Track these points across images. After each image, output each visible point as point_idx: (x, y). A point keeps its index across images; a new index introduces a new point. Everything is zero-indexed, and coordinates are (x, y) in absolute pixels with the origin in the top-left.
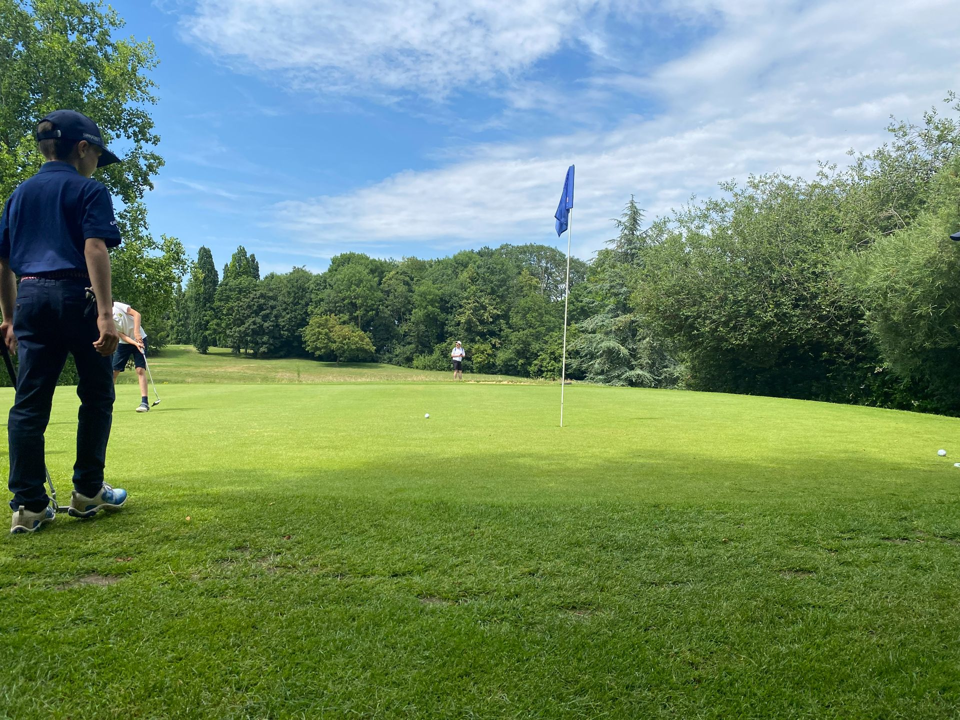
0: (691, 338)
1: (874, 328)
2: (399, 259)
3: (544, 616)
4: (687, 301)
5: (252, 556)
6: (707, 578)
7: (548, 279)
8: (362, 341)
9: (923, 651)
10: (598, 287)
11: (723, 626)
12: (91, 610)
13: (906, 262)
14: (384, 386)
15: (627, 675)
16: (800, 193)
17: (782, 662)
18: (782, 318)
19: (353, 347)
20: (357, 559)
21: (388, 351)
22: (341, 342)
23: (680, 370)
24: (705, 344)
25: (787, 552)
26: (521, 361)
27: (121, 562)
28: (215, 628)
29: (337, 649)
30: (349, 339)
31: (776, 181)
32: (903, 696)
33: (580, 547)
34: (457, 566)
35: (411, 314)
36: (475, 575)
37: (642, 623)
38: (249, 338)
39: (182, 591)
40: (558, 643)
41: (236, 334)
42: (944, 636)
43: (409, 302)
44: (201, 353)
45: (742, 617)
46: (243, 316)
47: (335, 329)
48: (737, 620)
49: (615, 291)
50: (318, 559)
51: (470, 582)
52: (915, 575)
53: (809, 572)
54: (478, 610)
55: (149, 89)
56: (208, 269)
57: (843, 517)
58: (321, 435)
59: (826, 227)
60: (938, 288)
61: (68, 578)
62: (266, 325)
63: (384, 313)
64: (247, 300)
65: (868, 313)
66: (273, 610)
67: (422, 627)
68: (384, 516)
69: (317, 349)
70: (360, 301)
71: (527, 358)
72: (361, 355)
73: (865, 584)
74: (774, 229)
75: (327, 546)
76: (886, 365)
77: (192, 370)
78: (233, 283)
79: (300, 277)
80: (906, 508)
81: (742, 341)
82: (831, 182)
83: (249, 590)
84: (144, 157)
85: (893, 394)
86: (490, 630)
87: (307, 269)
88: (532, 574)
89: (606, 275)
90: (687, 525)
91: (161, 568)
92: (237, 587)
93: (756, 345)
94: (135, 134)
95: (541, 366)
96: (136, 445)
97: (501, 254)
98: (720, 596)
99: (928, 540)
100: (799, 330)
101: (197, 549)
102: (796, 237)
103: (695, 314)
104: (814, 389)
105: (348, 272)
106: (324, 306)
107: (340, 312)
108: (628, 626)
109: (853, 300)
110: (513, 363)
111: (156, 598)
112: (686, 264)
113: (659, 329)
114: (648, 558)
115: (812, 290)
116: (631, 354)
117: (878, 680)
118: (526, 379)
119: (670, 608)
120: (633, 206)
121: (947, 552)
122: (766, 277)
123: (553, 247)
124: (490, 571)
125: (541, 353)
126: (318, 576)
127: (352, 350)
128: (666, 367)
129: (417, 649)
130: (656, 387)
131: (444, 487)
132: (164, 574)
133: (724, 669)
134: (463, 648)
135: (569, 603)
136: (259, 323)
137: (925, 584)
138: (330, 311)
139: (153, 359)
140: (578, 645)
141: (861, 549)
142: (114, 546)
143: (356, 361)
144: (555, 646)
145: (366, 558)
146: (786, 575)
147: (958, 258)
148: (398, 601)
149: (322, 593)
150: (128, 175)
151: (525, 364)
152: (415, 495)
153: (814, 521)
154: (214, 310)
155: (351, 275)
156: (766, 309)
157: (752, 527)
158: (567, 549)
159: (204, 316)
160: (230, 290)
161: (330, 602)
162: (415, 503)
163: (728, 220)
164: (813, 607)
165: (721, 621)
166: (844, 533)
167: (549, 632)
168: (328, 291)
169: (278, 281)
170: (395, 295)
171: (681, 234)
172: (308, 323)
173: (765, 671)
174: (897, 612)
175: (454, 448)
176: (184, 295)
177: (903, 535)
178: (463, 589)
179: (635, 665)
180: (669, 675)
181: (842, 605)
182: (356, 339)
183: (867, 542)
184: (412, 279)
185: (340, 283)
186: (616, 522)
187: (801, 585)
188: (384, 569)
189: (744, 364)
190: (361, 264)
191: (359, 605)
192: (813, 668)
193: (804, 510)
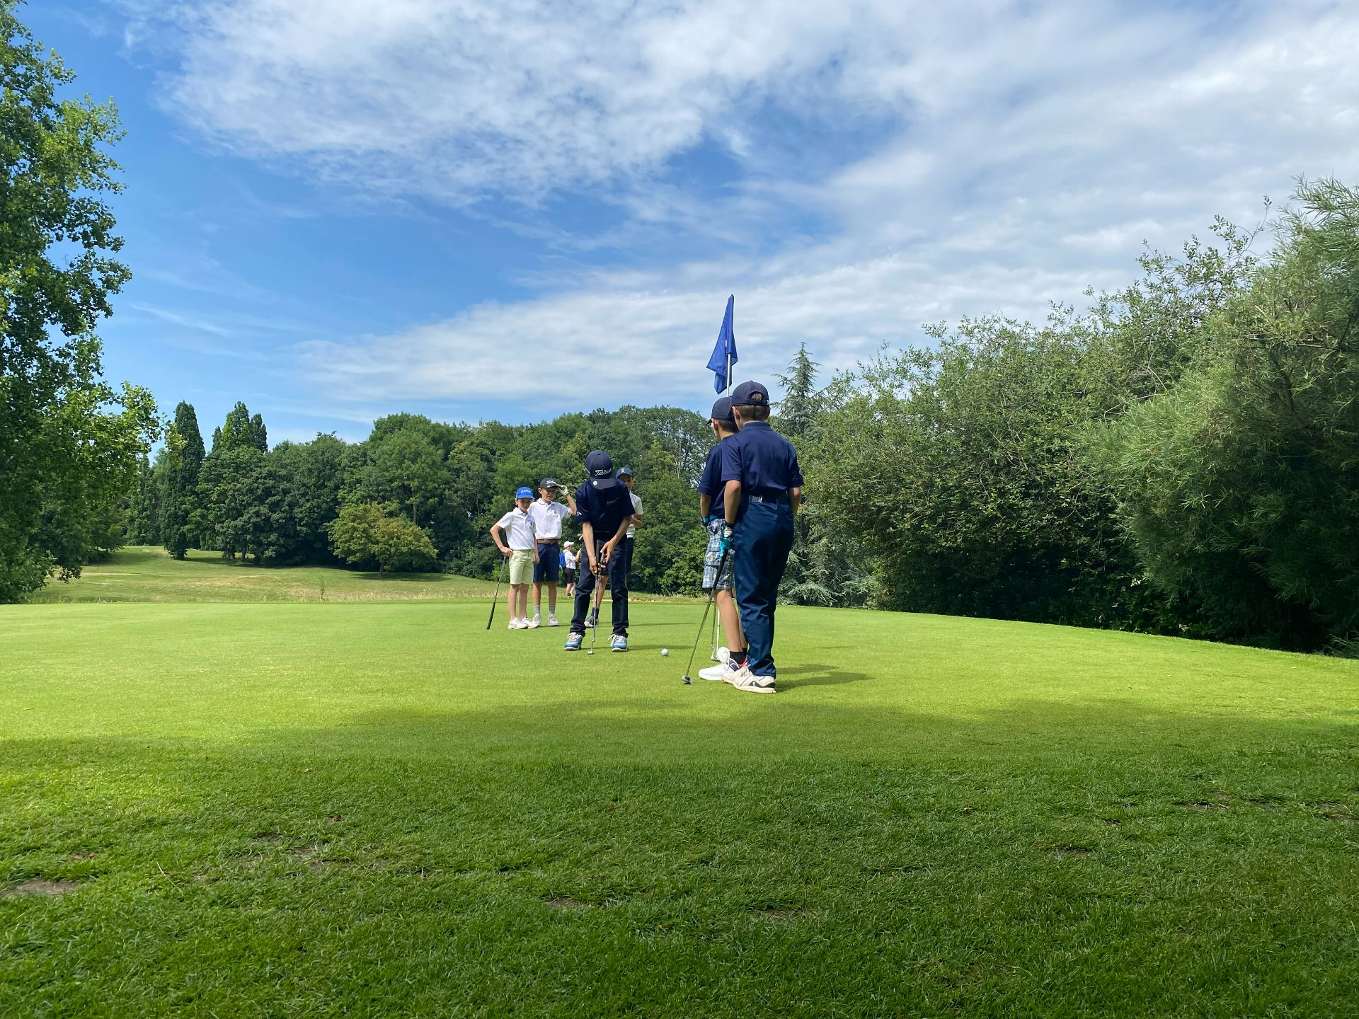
0: (885, 538)
1: (1130, 526)
2: (474, 425)
3: (730, 920)
4: (879, 486)
5: (285, 846)
6: (950, 861)
7: (687, 455)
8: (419, 541)
9: (1254, 953)
11: (982, 926)
12: (40, 932)
13: (1169, 436)
14: (452, 605)
15: (860, 998)
16: (1028, 343)
17: (1071, 974)
18: (1008, 511)
19: (405, 549)
20: (445, 848)
21: (456, 556)
22: (386, 543)
23: (870, 583)
24: (903, 547)
25: (1054, 824)
26: (648, 571)
27: (80, 861)
28: (240, 952)
29: (432, 977)
30: (398, 539)
31: (997, 326)
33: (767, 823)
34: (595, 853)
35: (491, 503)
36: (623, 865)
37: (870, 927)
38: (248, 537)
39: (181, 900)
40: (755, 957)
41: (230, 530)
42: (1278, 930)
43: (489, 486)
44: (175, 558)
45: (1007, 913)
46: (241, 505)
47: (378, 523)
48: (1001, 917)
50: (388, 846)
51: (615, 876)
52: (1225, 851)
53: (1086, 850)
54: (635, 914)
55: (109, 172)
56: (190, 435)
57: (1120, 775)
58: (369, 673)
59: (1064, 388)
60: (1211, 471)
62: (275, 516)
63: (452, 500)
64: (249, 481)
65: (1121, 505)
66: (326, 923)
67: (556, 940)
68: (479, 786)
69: (350, 552)
70: (416, 484)
71: (657, 567)
72: (416, 562)
73: (1163, 864)
74: (995, 391)
75: (398, 830)
76: (1146, 575)
77: (160, 583)
78: (226, 455)
79: (328, 448)
80: (1199, 763)
81: (954, 542)
82: (1067, 330)
83: (287, 895)
84: (99, 269)
85: (1155, 615)
86: (656, 942)
87: (338, 436)
88: (704, 862)
90: (912, 790)
91: (145, 867)
92: (267, 891)
93: (972, 546)
94: (85, 235)
95: (677, 578)
96: (84, 690)
97: (622, 419)
98: (971, 886)
99: (1234, 805)
100: (1031, 528)
101: (199, 838)
102: (1024, 402)
103: (890, 504)
104: (1051, 609)
105: (399, 442)
106: (361, 491)
107: (384, 498)
108: (850, 930)
109: (1101, 487)
111: (143, 911)
112: (877, 436)
113: (842, 525)
114: (865, 835)
115: (1048, 473)
116: (801, 561)
117: (1203, 993)
118: (657, 596)
119: (905, 903)
120: (803, 358)
121: (1263, 820)
122: (986, 455)
123: (694, 411)
124: (644, 860)
125: (677, 559)
126: (390, 872)
127: (402, 554)
128: (848, 579)
129: (552, 972)
130: (835, 605)
131: (560, 745)
132: (151, 876)
133: (992, 985)
134: (619, 969)
135: (762, 901)
136: (265, 514)
137: (1241, 862)
138: (370, 497)
139: (101, 568)
140: (785, 959)
141: (1149, 818)
142: (67, 836)
143: (408, 571)
144: (752, 961)
145: (460, 846)
146: (1056, 855)
147: (1236, 432)
148: (515, 905)
149: (399, 896)
150: (74, 295)
151: (654, 574)
152: (520, 757)
153: (1082, 782)
154: (198, 495)
155: (404, 445)
156: (987, 499)
157: (1001, 792)
158: (749, 826)
159: (182, 504)
160: (223, 466)
161: (413, 909)
162: (522, 767)
163: (933, 377)
164: (1099, 897)
165: (978, 919)
166: (1125, 797)
167: (741, 942)
168: (369, 468)
169: (294, 453)
170: (467, 475)
171: (870, 395)
172: (337, 516)
173: (1050, 987)
174: (1211, 901)
175: (569, 690)
176: (152, 473)
177: (1201, 798)
178: (608, 885)
179: (868, 985)
180: (918, 997)
181: (1137, 894)
182: (410, 539)
183: (1156, 808)
184: (493, 453)
185: (387, 456)
186: (813, 788)
187: (1078, 867)
188: (487, 861)
189: (957, 575)
190: (419, 431)
191: (457, 912)
192: (1112, 981)
193: (1066, 767)
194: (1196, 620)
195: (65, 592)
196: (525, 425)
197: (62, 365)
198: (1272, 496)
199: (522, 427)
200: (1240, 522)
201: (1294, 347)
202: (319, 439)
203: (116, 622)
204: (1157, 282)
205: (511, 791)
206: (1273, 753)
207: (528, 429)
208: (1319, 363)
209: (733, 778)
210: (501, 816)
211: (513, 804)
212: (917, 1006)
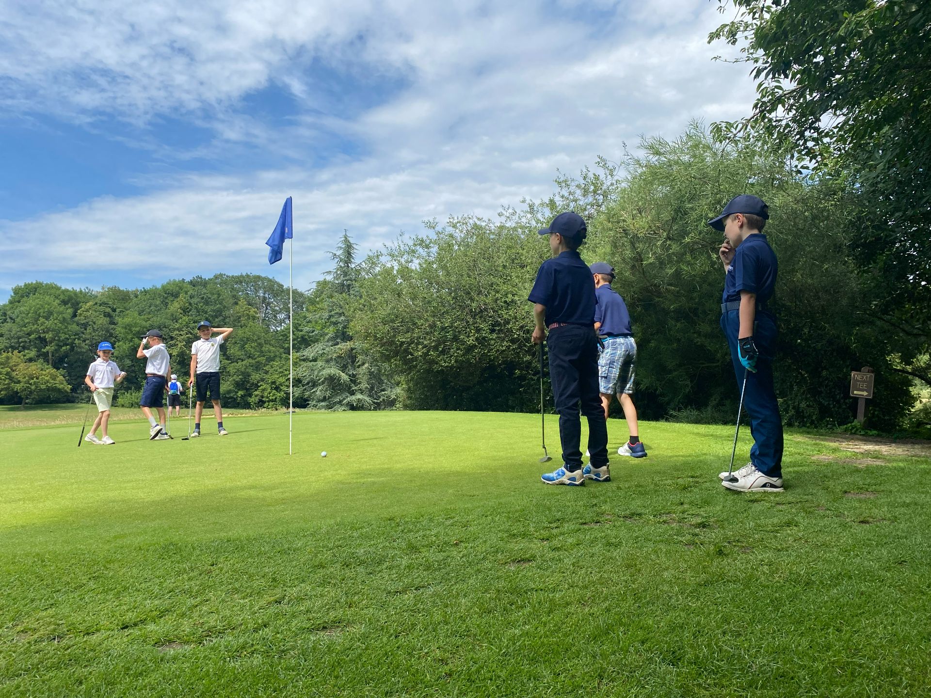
0: (406, 362)
2: (97, 289)
3: (296, 641)
4: (401, 328)
6: (445, 579)
7: (267, 308)
8: (54, 379)
9: (623, 613)
10: (317, 316)
11: (465, 621)
15: (384, 682)
16: (491, 233)
17: (518, 644)
18: (482, 341)
19: (43, 387)
20: (76, 618)
22: (27, 382)
23: (398, 392)
24: (418, 367)
25: (511, 546)
26: (240, 393)
30: (37, 379)
31: (471, 221)
32: (614, 653)
33: (323, 568)
34: (197, 606)
36: (218, 612)
37: (392, 631)
40: (313, 665)
42: (637, 597)
43: (111, 335)
45: (480, 610)
47: (19, 367)
48: (476, 613)
49: (333, 320)
50: (28, 622)
51: (212, 621)
52: (609, 551)
53: (529, 561)
54: (226, 647)
57: (549, 509)
59: (513, 262)
63: (80, 348)
67: (165, 675)
68: (105, 566)
70: (50, 336)
71: (247, 390)
72: (54, 395)
73: (573, 565)
74: (471, 264)
75: (36, 608)
80: (595, 496)
81: (450, 363)
82: (514, 224)
86: (242, 665)
88: (278, 602)
89: (325, 305)
90: (421, 533)
93: (462, 365)
95: (262, 397)
97: (216, 283)
98: (458, 594)
99: (614, 521)
100: (496, 351)
102: (490, 271)
103: (409, 340)
105: (34, 304)
107: (24, 348)
108: (379, 636)
110: (232, 395)
113: (377, 355)
114: (390, 569)
115: (505, 316)
116: (351, 380)
117: (594, 643)
118: (247, 411)
119: (416, 612)
120: (346, 240)
121: (629, 529)
122: (468, 306)
123: (271, 277)
124: (234, 606)
125: (261, 383)
126: (29, 643)
127: (41, 390)
128: (384, 390)
130: (375, 409)
131: (170, 528)
133: (470, 659)
134: (214, 689)
135: (319, 624)
137: (617, 557)
138: (12, 347)
140: (334, 663)
141: (566, 535)
143: (48, 403)
144: (311, 668)
145: (88, 615)
146: (510, 566)
148: (133, 654)
149: (36, 661)
151: (245, 395)
152: (138, 541)
153: (527, 516)
155: (38, 306)
156: (469, 334)
157: (478, 528)
158: (311, 572)
161: (48, 669)
162: (140, 547)
163: (432, 255)
164: (536, 591)
165: (462, 616)
166: (552, 523)
167: (303, 655)
168: (8, 325)
170: (93, 328)
171: (393, 267)
173: (505, 654)
174: (600, 584)
175: (178, 487)
177: (595, 519)
178: (206, 628)
179: (390, 672)
180: (423, 675)
181: (558, 586)
182: (48, 378)
183: (570, 528)
184: (114, 310)
185: (24, 315)
186: (356, 540)
187: (524, 573)
188: (110, 623)
189: (452, 384)
190: (50, 295)
191: (86, 666)
192: (543, 644)
193: (517, 507)
196: (139, 289)
199: (137, 290)
201: (643, 238)
204: (566, 194)
205: (131, 568)
206: (636, 486)
207: (142, 292)
208: (657, 247)
209: (299, 539)
210: (122, 588)
211: (132, 577)
212: (422, 681)
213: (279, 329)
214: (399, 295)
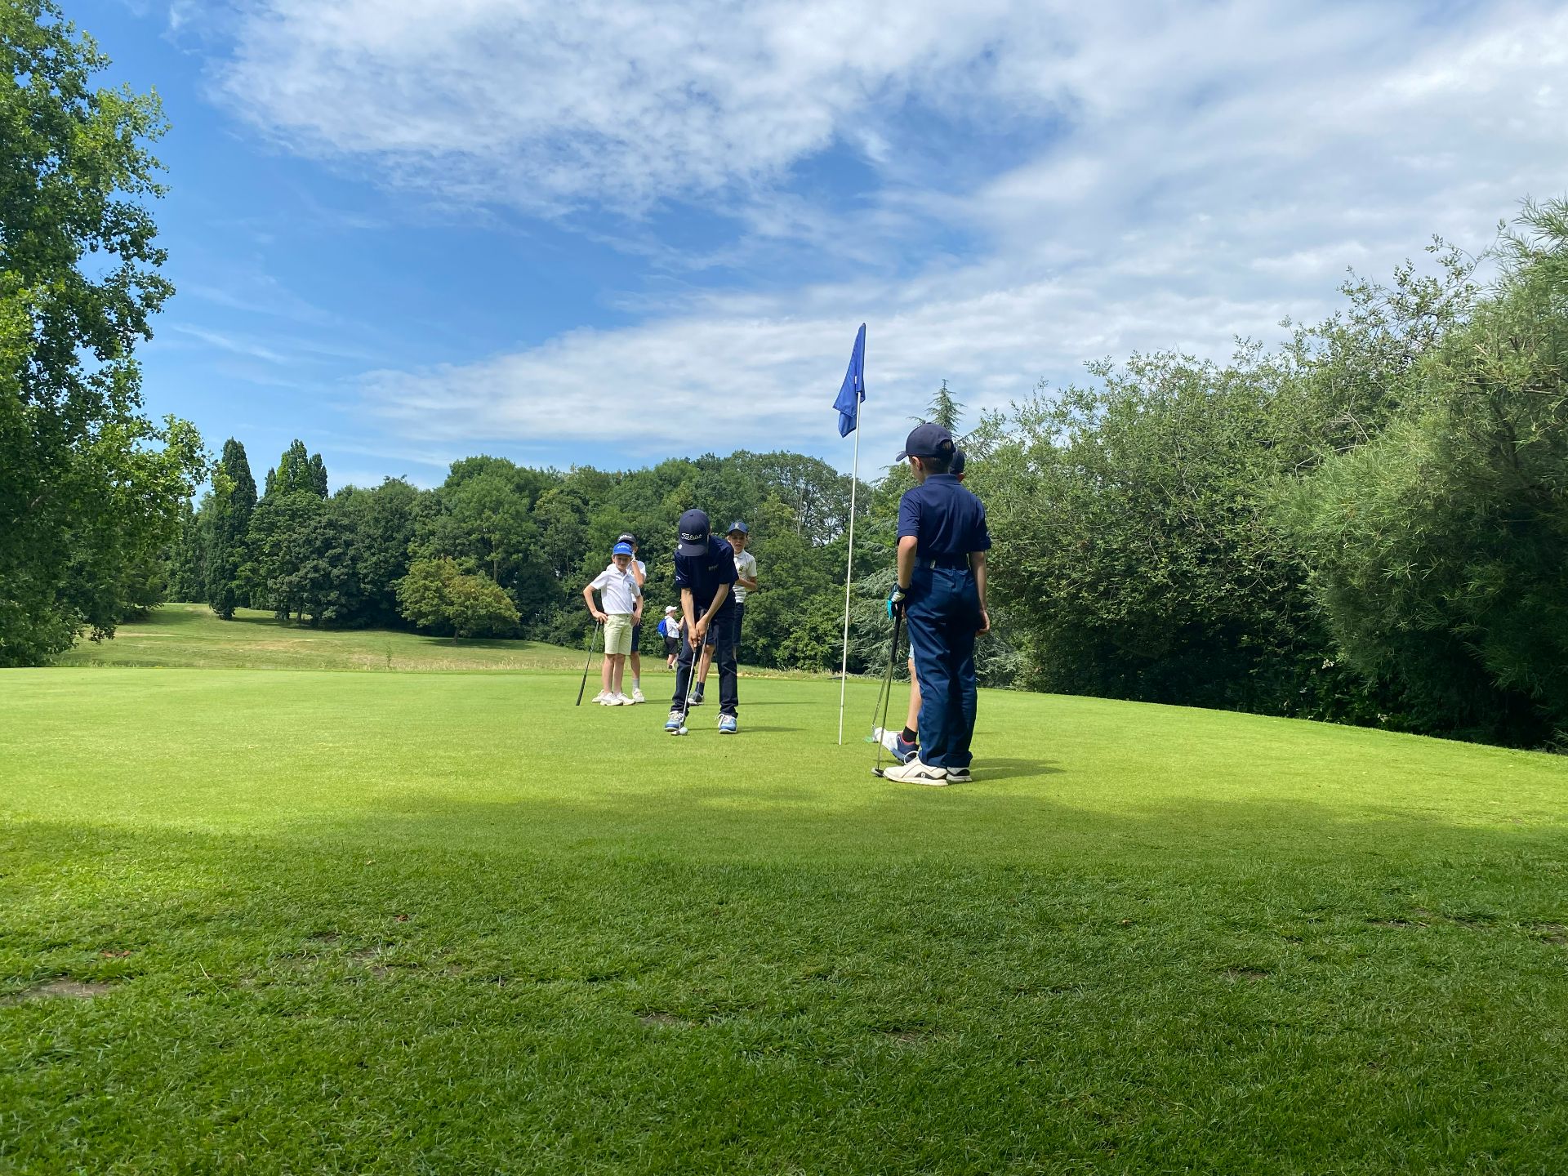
0: (1036, 608)
1: (1323, 598)
2: (564, 470)
3: (850, 1043)
4: (1031, 548)
5: (344, 948)
6: (1105, 980)
7: (809, 509)
8: (499, 602)
9: (1455, 1094)
10: (888, 524)
11: (1141, 1056)
12: (68, 1039)
13: (1371, 495)
14: (537, 677)
15: (998, 1135)
16: (1209, 385)
17: (1242, 1113)
18: (1181, 579)
19: (483, 612)
20: (526, 954)
21: (542, 621)
22: (461, 605)
23: (1018, 659)
24: (1058, 619)
25: (1227, 941)
26: (762, 641)
27: (113, 959)
28: (293, 1066)
29: (510, 1099)
30: (476, 600)
31: (1172, 364)
33: (895, 933)
34: (697, 963)
35: (583, 560)
36: (728, 977)
37: (1011, 1054)
38: (306, 595)
39: (227, 1007)
40: (878, 1085)
41: (284, 587)
42: (1484, 1068)
43: (580, 541)
44: (221, 618)
45: (1170, 1043)
46: (297, 558)
47: (453, 582)
48: (1162, 1046)
50: (463, 951)
51: (720, 990)
52: (1425, 976)
53: (1263, 971)
54: (742, 1034)
55: (151, 172)
56: (240, 477)
57: (1304, 885)
58: (441, 753)
59: (1249, 436)
60: (1419, 537)
61: (19, 985)
62: (335, 572)
63: (537, 557)
64: (306, 531)
65: (1312, 574)
66: (390, 1036)
67: (651, 1061)
68: (565, 884)
69: (421, 615)
70: (497, 537)
71: (773, 637)
72: (497, 625)
73: (1352, 990)
74: (1169, 439)
75: (472, 932)
76: (1341, 656)
77: (204, 646)
78: (281, 501)
79: (397, 494)
80: (1396, 874)
81: (1117, 615)
82: (1255, 369)
83: (347, 1004)
84: (138, 284)
85: (1351, 702)
86: (765, 1066)
87: (409, 481)
88: (822, 976)
90: (1062, 898)
91: (186, 969)
92: (324, 998)
93: (1138, 619)
94: (123, 245)
95: (796, 650)
96: (118, 766)
97: (735, 466)
98: (1129, 1010)
99: (1437, 923)
100: (1207, 599)
101: (247, 937)
102: (1203, 453)
103: (1044, 569)
104: (1229, 693)
105: (478, 488)
106: (435, 543)
107: (462, 553)
108: (989, 1058)
109: (1290, 553)
111: (183, 1018)
114: (1007, 950)
115: (1228, 536)
117: (1395, 1138)
118: (773, 670)
119: (1052, 1028)
120: (944, 398)
121: (1470, 942)
122: (1157, 514)
123: (818, 459)
124: (753, 972)
125: (795, 628)
126: (463, 980)
127: (480, 617)
128: (993, 655)
129: (646, 1098)
131: (658, 838)
132: (192, 978)
133: (1151, 1123)
134: (723, 1095)
135: (888, 1022)
136: (324, 570)
137: (1443, 990)
138: (445, 551)
139: (137, 627)
140: (912, 1088)
141: (1337, 936)
142: (98, 931)
143: (487, 637)
144: (875, 1090)
145: (542, 952)
146: (1227, 976)
147: (1449, 491)
148: (605, 1021)
149: (472, 1008)
150: (109, 314)
151: (769, 645)
152: (613, 851)
153: (1260, 893)
154: (248, 546)
155: (484, 492)
156: (1157, 564)
157: (1166, 903)
158: (874, 936)
159: (230, 556)
160: (277, 513)
161: (489, 1023)
162: (615, 863)
163: (1097, 422)
164: (1277, 1026)
165: (1136, 1048)
166: (1309, 911)
167: (863, 1068)
168: (443, 519)
169: (359, 499)
170: (556, 528)
171: (1024, 442)
172: (406, 572)
173: (1218, 1127)
174: (1407, 1033)
175: (669, 777)
176: (196, 519)
177: (1398, 915)
178: (712, 1000)
179: (1008, 1120)
180: (1065, 1135)
181: (1321, 1023)
182: (489, 600)
183: (1345, 924)
184: (586, 503)
185: (464, 505)
186: (949, 894)
187: (1254, 991)
188: (573, 969)
189: (1121, 652)
190: (501, 476)
191: (539, 1027)
192: (1290, 1122)
193: (1242, 876)
194: (1397, 709)
195: (97, 654)
196: (623, 471)
197: (96, 395)
198: (1490, 567)
199: (620, 473)
200: (1452, 596)
201: (1520, 394)
202: (386, 484)
203: (155, 690)
205: (602, 891)
206: (1484, 865)
207: (626, 477)
208: (1549, 413)
209: (857, 881)
210: (590, 919)
211: (604, 905)
212: (1063, 1146)
213: (826, 542)
214: (1031, 490)
